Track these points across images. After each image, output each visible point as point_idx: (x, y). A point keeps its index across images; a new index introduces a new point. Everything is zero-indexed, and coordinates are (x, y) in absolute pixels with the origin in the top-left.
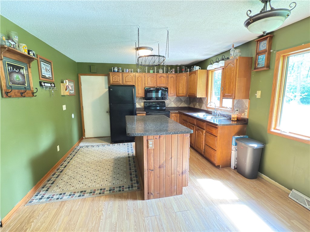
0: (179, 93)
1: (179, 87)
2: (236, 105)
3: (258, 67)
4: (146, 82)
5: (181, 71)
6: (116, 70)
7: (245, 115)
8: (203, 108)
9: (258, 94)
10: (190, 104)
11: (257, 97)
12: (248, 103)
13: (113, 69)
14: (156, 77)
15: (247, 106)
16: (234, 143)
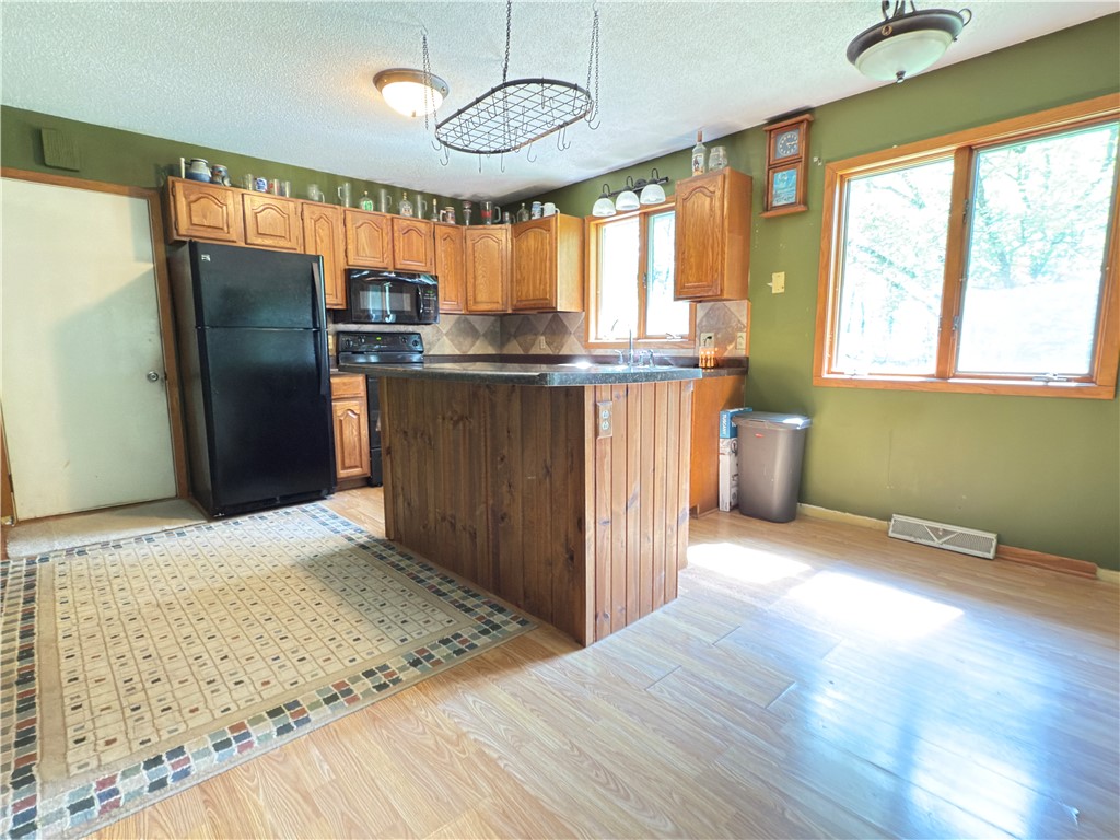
0: (475, 299)
1: (475, 278)
2: (704, 323)
3: (775, 204)
4: (351, 247)
5: (478, 219)
6: (203, 170)
7: (739, 348)
8: (571, 350)
9: (778, 283)
10: (503, 344)
11: (774, 292)
12: (745, 312)
13: (189, 164)
14: (390, 228)
15: (744, 321)
16: (725, 430)
